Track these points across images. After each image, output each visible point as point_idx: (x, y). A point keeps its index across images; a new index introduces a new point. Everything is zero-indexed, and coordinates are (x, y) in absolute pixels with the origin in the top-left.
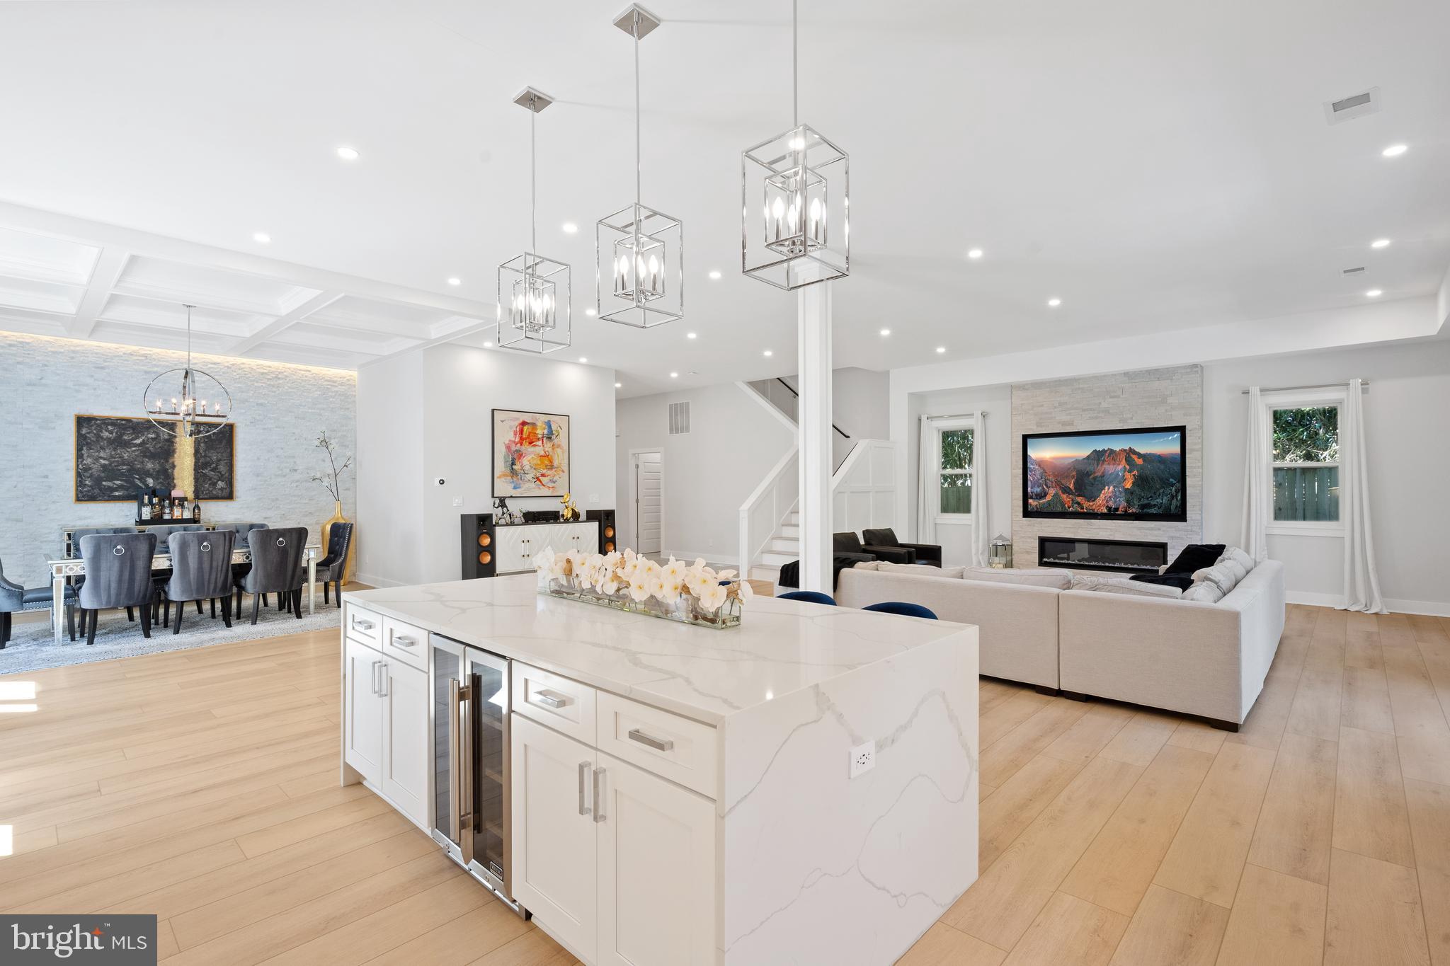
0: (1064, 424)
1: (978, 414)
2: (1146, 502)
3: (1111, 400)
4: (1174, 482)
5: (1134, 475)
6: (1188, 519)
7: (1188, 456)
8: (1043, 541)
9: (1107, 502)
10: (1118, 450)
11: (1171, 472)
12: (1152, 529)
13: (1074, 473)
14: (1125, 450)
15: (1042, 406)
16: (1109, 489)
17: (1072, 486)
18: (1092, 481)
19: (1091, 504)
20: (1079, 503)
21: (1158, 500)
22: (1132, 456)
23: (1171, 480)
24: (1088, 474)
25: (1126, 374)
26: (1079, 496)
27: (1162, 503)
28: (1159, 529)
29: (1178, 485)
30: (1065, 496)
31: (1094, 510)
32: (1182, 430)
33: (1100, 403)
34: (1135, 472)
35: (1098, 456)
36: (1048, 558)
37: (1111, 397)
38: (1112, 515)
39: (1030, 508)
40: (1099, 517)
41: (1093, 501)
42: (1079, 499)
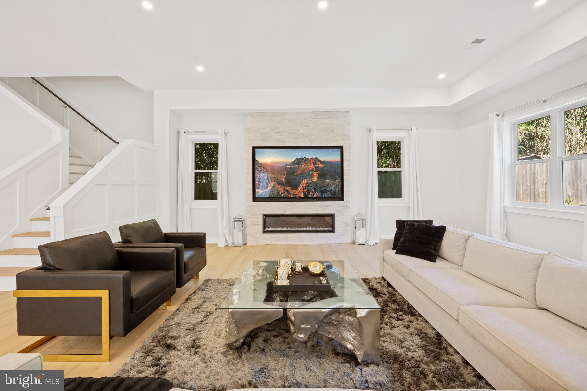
0: (278, 141)
1: (222, 131)
2: (324, 189)
3: (305, 128)
4: (338, 177)
5: (318, 173)
6: (344, 199)
7: (344, 163)
8: (266, 216)
9: (304, 189)
10: (310, 158)
11: (336, 172)
12: (327, 206)
13: (285, 172)
14: (313, 159)
15: (265, 128)
16: (305, 181)
17: (283, 181)
18: (295, 177)
19: (295, 191)
20: (287, 191)
21: (330, 188)
22: (317, 162)
23: (336, 176)
24: (293, 173)
25: (313, 113)
26: (288, 186)
27: (332, 189)
28: (331, 206)
29: (340, 179)
30: (279, 187)
31: (296, 195)
32: (341, 148)
33: (299, 129)
34: (319, 172)
35: (299, 161)
36: (269, 228)
37: (305, 126)
38: (306, 198)
39: (257, 196)
40: (298, 200)
41: (296, 189)
42: (288, 188)
